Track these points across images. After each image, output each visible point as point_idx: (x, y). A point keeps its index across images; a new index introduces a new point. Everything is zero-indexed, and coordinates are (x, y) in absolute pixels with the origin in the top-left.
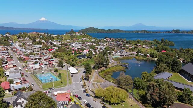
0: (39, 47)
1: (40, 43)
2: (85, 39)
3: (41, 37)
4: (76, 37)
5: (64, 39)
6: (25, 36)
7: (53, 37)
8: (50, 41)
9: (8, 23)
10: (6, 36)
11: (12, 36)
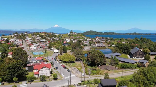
0: (44, 41)
1: (45, 38)
2: (79, 37)
3: (47, 35)
4: (73, 36)
5: (63, 37)
6: (37, 35)
7: (56, 35)
8: (53, 38)
9: (32, 29)
10: (25, 34)
11: (28, 34)
